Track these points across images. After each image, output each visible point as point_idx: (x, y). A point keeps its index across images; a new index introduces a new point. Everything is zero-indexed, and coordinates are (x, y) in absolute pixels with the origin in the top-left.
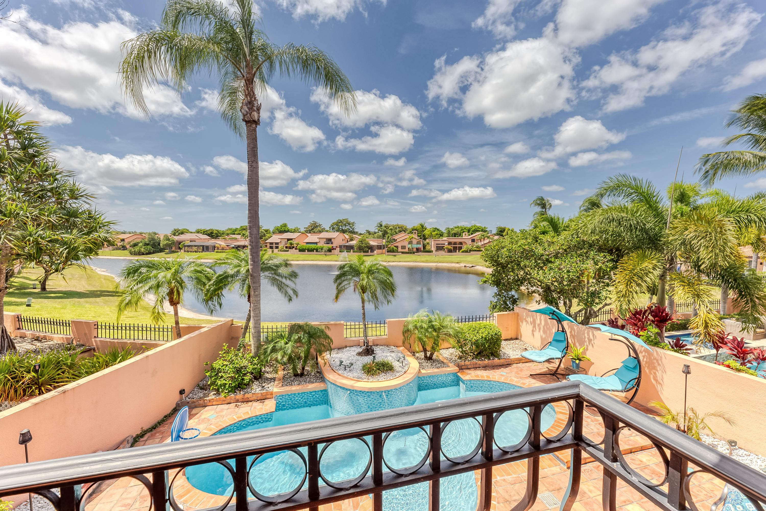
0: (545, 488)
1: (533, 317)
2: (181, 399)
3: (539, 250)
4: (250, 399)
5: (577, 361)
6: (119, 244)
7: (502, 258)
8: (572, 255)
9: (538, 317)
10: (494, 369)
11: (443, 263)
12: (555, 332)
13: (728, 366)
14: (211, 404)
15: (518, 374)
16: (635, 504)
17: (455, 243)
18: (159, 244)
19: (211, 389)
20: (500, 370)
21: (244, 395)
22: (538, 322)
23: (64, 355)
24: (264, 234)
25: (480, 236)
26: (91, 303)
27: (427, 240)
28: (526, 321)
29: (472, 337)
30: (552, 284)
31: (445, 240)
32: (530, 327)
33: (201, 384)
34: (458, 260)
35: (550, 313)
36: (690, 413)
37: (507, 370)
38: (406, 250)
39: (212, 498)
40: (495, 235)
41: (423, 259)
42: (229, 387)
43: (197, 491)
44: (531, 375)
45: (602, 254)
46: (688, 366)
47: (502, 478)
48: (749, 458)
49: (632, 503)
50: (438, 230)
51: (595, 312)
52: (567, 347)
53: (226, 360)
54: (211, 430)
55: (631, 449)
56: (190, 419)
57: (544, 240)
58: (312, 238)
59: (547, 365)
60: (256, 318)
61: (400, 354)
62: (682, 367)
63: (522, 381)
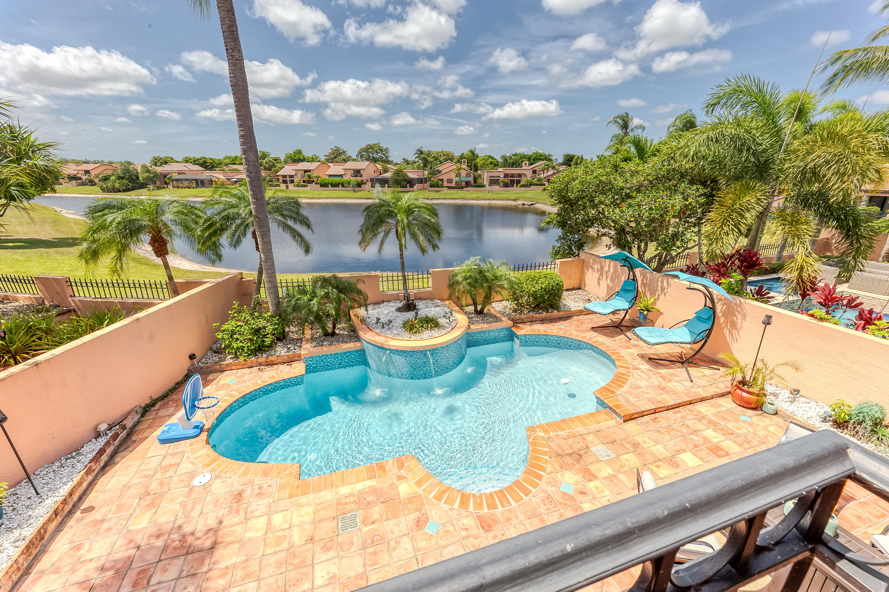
0: (599, 442)
1: (601, 264)
2: (193, 365)
3: (620, 182)
4: (275, 362)
5: (646, 313)
6: (84, 178)
7: (572, 192)
8: (658, 189)
9: (607, 264)
10: (552, 322)
11: (497, 200)
12: (625, 281)
13: (812, 316)
14: (229, 368)
15: (579, 327)
16: (688, 452)
17: (513, 175)
18: (138, 178)
19: (227, 352)
20: (558, 324)
21: (267, 357)
22: (606, 269)
23: (34, 319)
24: (274, 164)
25: (543, 165)
26: (63, 254)
27: (479, 172)
28: (593, 268)
29: (529, 288)
30: (628, 225)
31: (500, 172)
32: (597, 275)
33: (214, 347)
34: (514, 196)
35: (622, 259)
36: (759, 365)
37: (567, 323)
38: (453, 185)
39: (242, 465)
40: (561, 164)
41: (474, 196)
42: (248, 350)
43: (225, 459)
44: (592, 328)
45: (695, 187)
46: (771, 317)
47: (556, 434)
48: (808, 405)
49: (685, 451)
50: (492, 158)
51: (672, 257)
52: (636, 297)
53: (240, 320)
54: (233, 396)
55: (691, 401)
56: (204, 387)
57: (627, 169)
58: (335, 169)
59: (611, 316)
60: (269, 271)
61: (446, 309)
62: (763, 318)
63: (582, 335)
